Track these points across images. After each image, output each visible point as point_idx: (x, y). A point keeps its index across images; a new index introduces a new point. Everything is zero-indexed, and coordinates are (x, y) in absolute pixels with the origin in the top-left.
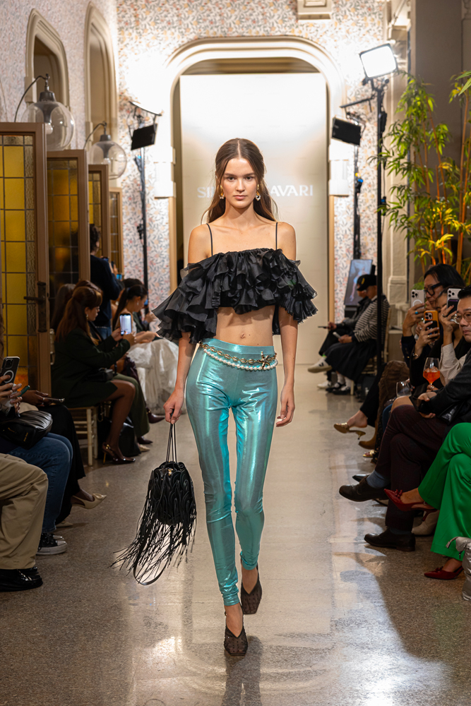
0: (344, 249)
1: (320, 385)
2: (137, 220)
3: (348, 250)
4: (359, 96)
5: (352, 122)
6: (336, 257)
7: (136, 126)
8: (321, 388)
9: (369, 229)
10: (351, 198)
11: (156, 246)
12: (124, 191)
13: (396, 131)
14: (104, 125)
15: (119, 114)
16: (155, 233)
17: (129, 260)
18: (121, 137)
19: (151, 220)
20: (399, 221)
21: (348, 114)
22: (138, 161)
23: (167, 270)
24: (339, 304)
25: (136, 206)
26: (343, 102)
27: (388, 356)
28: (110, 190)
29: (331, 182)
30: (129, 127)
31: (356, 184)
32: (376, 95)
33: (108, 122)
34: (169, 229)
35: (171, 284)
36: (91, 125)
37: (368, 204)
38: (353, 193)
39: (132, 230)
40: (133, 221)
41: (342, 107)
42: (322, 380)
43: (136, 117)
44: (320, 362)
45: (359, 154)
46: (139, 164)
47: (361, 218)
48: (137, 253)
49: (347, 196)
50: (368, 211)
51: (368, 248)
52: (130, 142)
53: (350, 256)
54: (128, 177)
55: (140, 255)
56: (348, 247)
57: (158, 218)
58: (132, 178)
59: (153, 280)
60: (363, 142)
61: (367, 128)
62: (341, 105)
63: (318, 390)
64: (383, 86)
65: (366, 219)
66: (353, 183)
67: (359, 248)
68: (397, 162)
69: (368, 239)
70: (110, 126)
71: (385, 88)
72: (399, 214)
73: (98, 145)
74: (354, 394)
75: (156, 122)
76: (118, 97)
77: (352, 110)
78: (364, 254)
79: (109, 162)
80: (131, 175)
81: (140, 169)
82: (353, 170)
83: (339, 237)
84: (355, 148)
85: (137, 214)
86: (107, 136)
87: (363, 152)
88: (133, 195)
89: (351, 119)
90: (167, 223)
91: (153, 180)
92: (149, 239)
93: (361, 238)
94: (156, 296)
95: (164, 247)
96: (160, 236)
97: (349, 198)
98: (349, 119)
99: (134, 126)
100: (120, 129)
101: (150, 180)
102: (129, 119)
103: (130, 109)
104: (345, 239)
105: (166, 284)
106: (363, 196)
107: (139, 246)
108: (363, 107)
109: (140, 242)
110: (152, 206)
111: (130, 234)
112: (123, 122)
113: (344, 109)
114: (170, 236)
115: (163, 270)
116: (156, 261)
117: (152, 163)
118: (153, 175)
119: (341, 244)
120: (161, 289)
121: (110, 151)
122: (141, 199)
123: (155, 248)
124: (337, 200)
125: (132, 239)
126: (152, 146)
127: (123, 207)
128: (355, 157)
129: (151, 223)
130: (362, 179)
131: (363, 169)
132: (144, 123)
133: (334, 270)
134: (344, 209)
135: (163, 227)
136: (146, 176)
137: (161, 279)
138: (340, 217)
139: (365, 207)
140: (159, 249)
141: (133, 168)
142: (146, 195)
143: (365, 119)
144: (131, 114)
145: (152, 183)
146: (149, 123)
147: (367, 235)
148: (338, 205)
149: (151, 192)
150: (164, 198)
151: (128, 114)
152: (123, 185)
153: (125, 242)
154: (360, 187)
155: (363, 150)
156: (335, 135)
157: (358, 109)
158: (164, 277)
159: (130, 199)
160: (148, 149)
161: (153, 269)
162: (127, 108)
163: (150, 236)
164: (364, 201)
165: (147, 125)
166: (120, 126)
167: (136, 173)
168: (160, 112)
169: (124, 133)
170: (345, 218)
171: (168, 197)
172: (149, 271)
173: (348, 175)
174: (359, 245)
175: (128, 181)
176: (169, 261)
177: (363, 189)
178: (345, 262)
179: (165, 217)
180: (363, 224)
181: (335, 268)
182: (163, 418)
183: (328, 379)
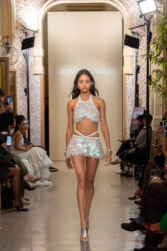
0: (130, 102)
1: (117, 172)
2: (24, 85)
3: (132, 102)
4: (139, 24)
5: (135, 36)
6: (126, 105)
7: (24, 38)
8: (118, 173)
9: (143, 91)
10: (134, 75)
11: (34, 99)
12: (18, 71)
13: (155, 42)
14: (8, 37)
15: (16, 31)
16: (34, 92)
17: (20, 106)
18: (16, 43)
19: (31, 86)
20: (157, 88)
21: (133, 32)
22: (25, 55)
23: (40, 111)
24: (127, 130)
25: (24, 78)
26: (130, 27)
27: (152, 157)
28: (10, 70)
30: (21, 38)
31: (136, 68)
32: (147, 23)
33: (10, 36)
34: (41, 90)
36: (1, 36)
37: (143, 79)
38: (135, 73)
39: (22, 91)
40: (22, 86)
43: (24, 33)
45: (138, 53)
46: (26, 57)
47: (139, 86)
48: (24, 103)
49: (132, 75)
50: (142, 83)
51: (143, 101)
52: (21, 45)
53: (133, 105)
54: (20, 63)
55: (26, 104)
56: (132, 101)
57: (35, 85)
58: (22, 64)
59: (32, 117)
60: (140, 47)
62: (129, 28)
63: (116, 174)
64: (150, 19)
65: (142, 86)
66: (135, 68)
67: (138, 101)
68: (155, 58)
69: (143, 97)
70: (11, 37)
71: (151, 20)
72: (157, 84)
73: (4, 47)
74: (134, 176)
75: (35, 36)
76: (15, 23)
77: (135, 31)
78: (141, 104)
79: (10, 56)
80: (21, 63)
81: (26, 59)
82: (135, 61)
83: (128, 95)
84: (136, 50)
85: (24, 82)
86: (9, 43)
87: (140, 52)
88: (23, 73)
89: (134, 35)
90: (40, 87)
91: (33, 65)
92: (31, 95)
93: (139, 96)
94: (34, 125)
95: (38, 99)
96: (36, 94)
97: (133, 76)
98: (133, 35)
99: (23, 38)
100: (16, 39)
101: (31, 65)
102: (21, 34)
103: (21, 29)
104: (131, 97)
105: (39, 118)
106: (140, 75)
107: (25, 99)
108: (140, 29)
109: (26, 97)
110: (32, 78)
111: (21, 93)
112: (18, 35)
113: (131, 30)
114: (41, 94)
115: (38, 112)
116: (34, 107)
117: (32, 56)
118: (33, 63)
119: (129, 99)
120: (36, 121)
121: (10, 50)
122: (27, 75)
123: (34, 100)
124: (127, 77)
125: (21, 95)
126: (33, 48)
127: (17, 79)
128: (136, 55)
129: (31, 87)
130: (140, 66)
131: (140, 61)
132: (28, 36)
133: (125, 112)
134: (131, 81)
135: (38, 90)
136: (29, 63)
137: (37, 116)
138: (128, 85)
139: (141, 80)
140: (36, 101)
141: (23, 59)
142: (29, 73)
143: (141, 35)
144: (22, 31)
145: (32, 66)
146: (31, 36)
147: (142, 95)
148: (127, 79)
149: (32, 71)
150: (38, 74)
151: (20, 31)
152: (17, 68)
153: (18, 97)
154: (139, 70)
155: (140, 51)
156: (126, 43)
157: (138, 30)
158: (38, 115)
159: (21, 75)
160: (31, 50)
161: (33, 111)
162: (20, 28)
163: (31, 94)
164: (141, 77)
165: (30, 37)
166: (16, 38)
167: (24, 62)
168: (37, 30)
169: (18, 41)
170: (131, 86)
171: (40, 74)
172: (30, 112)
173: (133, 64)
174: (138, 100)
175: (20, 66)
176: (40, 107)
177: (140, 71)
178: (131, 108)
179: (39, 84)
180: (141, 89)
181: (126, 111)
182: (36, 188)
183: (121, 169)
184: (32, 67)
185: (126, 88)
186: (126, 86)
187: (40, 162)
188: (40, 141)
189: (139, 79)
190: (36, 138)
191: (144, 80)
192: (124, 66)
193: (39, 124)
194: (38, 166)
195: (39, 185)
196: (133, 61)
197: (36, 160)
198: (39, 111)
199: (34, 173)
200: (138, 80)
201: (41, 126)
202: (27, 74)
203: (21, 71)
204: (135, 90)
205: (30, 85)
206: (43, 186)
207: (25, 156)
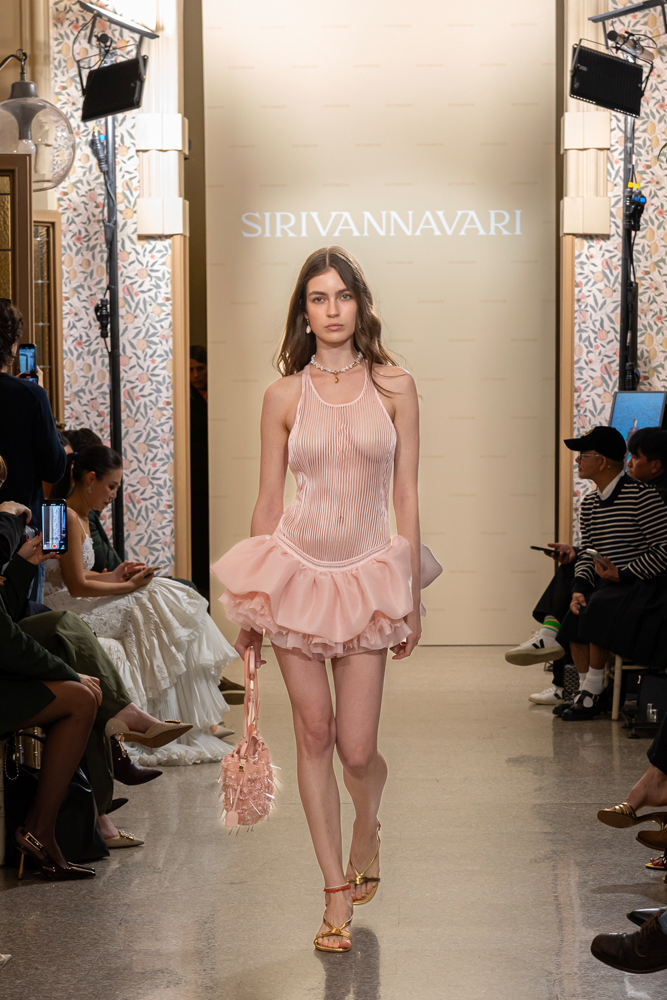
0: (597, 366)
1: (536, 696)
2: (94, 290)
3: (606, 369)
5: (621, 55)
6: (577, 384)
7: (95, 62)
8: (539, 704)
9: (659, 316)
10: (616, 242)
11: (139, 353)
12: (64, 219)
14: (21, 58)
15: (53, 32)
16: (138, 322)
17: (75, 389)
18: (57, 90)
19: (129, 291)
22: (99, 146)
23: (168, 413)
25: (94, 257)
26: (597, 11)
28: (34, 219)
29: (567, 202)
30: (78, 62)
31: (627, 208)
33: (28, 52)
34: (173, 313)
35: (175, 448)
37: (656, 258)
38: (621, 231)
39: (82, 314)
40: (85, 294)
41: (595, 20)
42: (540, 684)
43: (94, 40)
44: (535, 639)
45: (636, 135)
46: (102, 156)
47: (640, 290)
48: (95, 370)
49: (606, 237)
50: (655, 275)
51: (654, 364)
53: (611, 384)
54: (74, 185)
55: (104, 377)
56: (606, 360)
57: (145, 288)
58: (84, 189)
59: (132, 437)
60: (645, 108)
61: (655, 70)
62: (592, 14)
63: (531, 708)
65: (651, 293)
66: (621, 204)
67: (635, 365)
69: (657, 343)
70: (33, 64)
74: (620, 719)
75: (144, 53)
77: (620, 26)
78: (646, 378)
79: (33, 147)
80: (80, 181)
81: (104, 166)
82: (622, 174)
83: (584, 335)
84: (626, 120)
85: (95, 275)
86: (27, 85)
87: (645, 131)
88: (87, 231)
89: (618, 49)
90: (167, 299)
91: (136, 194)
92: (125, 336)
93: (639, 340)
94: (142, 475)
95: (160, 356)
96: (152, 331)
97: (609, 242)
98: (614, 50)
99: (89, 62)
100: (56, 68)
101: (128, 193)
102: (77, 45)
103: (80, 19)
104: (599, 342)
105: (165, 446)
106: (643, 237)
107: (99, 353)
108: (645, 19)
109: (102, 345)
110: (133, 257)
111: (78, 324)
112: (64, 51)
113: (600, 24)
114: (173, 330)
115: (159, 413)
116: (141, 390)
117: (132, 152)
118: (135, 181)
119: (589, 352)
120: (152, 460)
121: (34, 121)
122: (106, 240)
123: (139, 358)
124: (582, 247)
125: (81, 337)
126: (134, 112)
127: (63, 258)
128: (626, 142)
129: (129, 298)
130: (643, 197)
131: (644, 173)
132: (114, 54)
133: (572, 416)
134: (599, 268)
135: (158, 309)
136: (119, 183)
137: (153, 434)
138: (588, 287)
139: (648, 264)
140: (149, 362)
141: (88, 165)
142: (118, 230)
143: (651, 50)
144: (83, 32)
145: (132, 200)
146: (128, 53)
147: (653, 333)
148: (583, 258)
149: (130, 222)
150: (161, 237)
151: (76, 33)
152: (61, 206)
153: (67, 344)
154: (640, 216)
155: (645, 127)
156: (578, 89)
157: (634, 26)
158: (158, 429)
159: (78, 239)
160: (124, 119)
161: (134, 409)
162: (74, 19)
163: (126, 329)
164: (647, 249)
165: (121, 60)
166: (56, 63)
167: (93, 177)
168: (153, 28)
169: (65, 79)
170: (600, 291)
171: (172, 236)
172: (124, 416)
173: (610, 185)
174: (634, 358)
175: (73, 195)
176: (171, 391)
177: (645, 220)
178: (599, 396)
179: (162, 284)
180: (645, 306)
181: (575, 412)
182: (160, 773)
183: (554, 682)
184: (129, 202)
185: (579, 300)
186: (577, 290)
187: (178, 650)
188: (169, 553)
189: (639, 261)
190: (150, 537)
191: (660, 261)
192: (565, 199)
193: (165, 472)
194: (165, 671)
195: (175, 757)
196: (609, 173)
197: (156, 642)
198: (164, 409)
199: (148, 700)
200: (635, 264)
201: (176, 480)
202: (109, 236)
203: (77, 220)
204: (619, 310)
205: (121, 287)
206: (195, 764)
207: (105, 624)
